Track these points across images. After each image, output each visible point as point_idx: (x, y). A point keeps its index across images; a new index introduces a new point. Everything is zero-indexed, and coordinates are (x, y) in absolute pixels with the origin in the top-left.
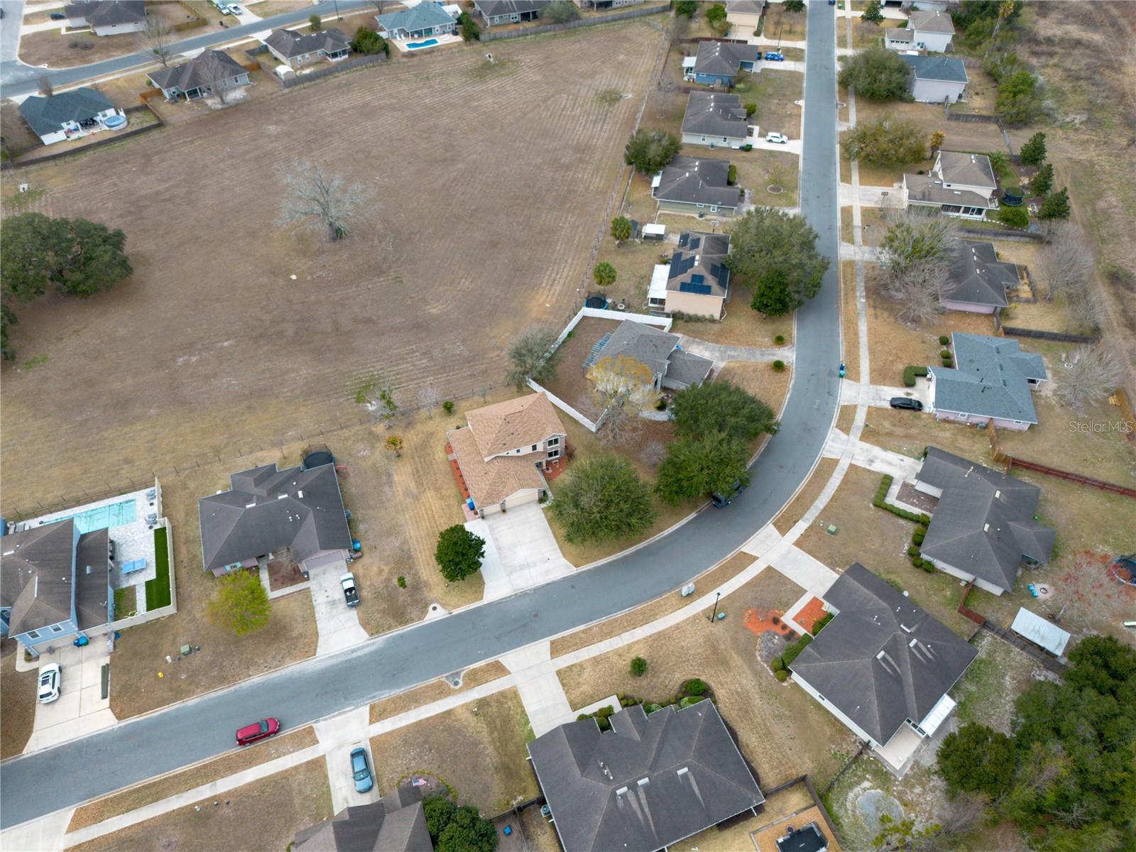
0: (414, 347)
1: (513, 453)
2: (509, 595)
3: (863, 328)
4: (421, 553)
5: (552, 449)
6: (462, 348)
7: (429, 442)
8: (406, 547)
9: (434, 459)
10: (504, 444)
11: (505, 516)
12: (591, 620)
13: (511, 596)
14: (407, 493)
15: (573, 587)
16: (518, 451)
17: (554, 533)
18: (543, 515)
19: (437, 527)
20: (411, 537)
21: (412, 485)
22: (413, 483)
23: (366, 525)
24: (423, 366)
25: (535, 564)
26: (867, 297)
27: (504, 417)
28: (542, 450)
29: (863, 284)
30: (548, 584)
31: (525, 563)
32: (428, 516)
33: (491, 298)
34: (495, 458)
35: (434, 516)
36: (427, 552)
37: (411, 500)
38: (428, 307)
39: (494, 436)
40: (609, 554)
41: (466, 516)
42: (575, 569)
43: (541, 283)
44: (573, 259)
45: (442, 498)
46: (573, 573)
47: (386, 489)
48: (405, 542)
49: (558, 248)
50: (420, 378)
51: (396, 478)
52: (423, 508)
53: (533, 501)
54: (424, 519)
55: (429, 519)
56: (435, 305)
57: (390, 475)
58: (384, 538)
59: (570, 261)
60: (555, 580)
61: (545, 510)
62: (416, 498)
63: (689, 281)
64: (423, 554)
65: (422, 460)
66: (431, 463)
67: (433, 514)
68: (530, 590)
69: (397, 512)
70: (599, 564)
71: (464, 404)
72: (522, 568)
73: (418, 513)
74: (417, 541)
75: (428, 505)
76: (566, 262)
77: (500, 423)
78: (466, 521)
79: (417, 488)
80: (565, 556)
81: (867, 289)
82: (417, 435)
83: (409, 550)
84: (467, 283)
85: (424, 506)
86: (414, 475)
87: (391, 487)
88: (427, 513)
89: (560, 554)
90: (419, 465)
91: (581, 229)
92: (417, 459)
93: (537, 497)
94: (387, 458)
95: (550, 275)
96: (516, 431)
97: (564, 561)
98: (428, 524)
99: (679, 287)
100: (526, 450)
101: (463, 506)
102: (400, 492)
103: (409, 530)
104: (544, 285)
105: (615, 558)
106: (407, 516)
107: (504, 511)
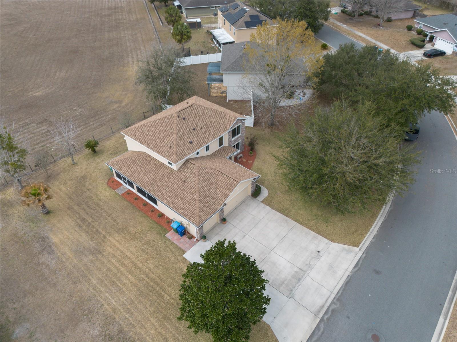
0: (27, 121)
1: (203, 153)
2: (314, 326)
3: (360, 34)
4: (142, 326)
5: (235, 141)
6: (80, 110)
7: (84, 186)
8: (114, 329)
9: (100, 200)
10: (191, 143)
11: (228, 226)
12: (442, 305)
13: (318, 327)
14: (79, 252)
15: (377, 272)
16: (207, 148)
17: (297, 221)
18: (268, 208)
19: (147, 276)
20: (114, 310)
21: (84, 239)
22: (84, 236)
23: (28, 325)
24: (44, 131)
25: (310, 266)
26: (345, 24)
27: (176, 115)
28: (227, 145)
29: (335, 21)
30: (347, 283)
31: (298, 270)
32: (126, 267)
33: (90, 77)
34: (187, 161)
35: (135, 265)
36: (153, 321)
37: (91, 257)
38: (31, 93)
39: (175, 137)
40: (374, 217)
41: (180, 246)
42: (357, 249)
43: (129, 62)
44: (145, 47)
45: (134, 237)
46: (360, 254)
47: (45, 258)
48: (109, 321)
49: (128, 45)
50: (44, 141)
51: (55, 239)
52: (113, 261)
53: (247, 198)
54: (123, 274)
55: (130, 271)
56: (38, 90)
57: (44, 239)
58: (68, 333)
59: (142, 48)
60: (348, 273)
61: (268, 202)
62: (97, 252)
63: (249, 20)
64: (148, 326)
65: (84, 206)
66: (98, 205)
67: (132, 262)
68: (333, 303)
69: (75, 283)
70: (375, 232)
71: (108, 142)
72: (298, 278)
73: (109, 269)
74: (128, 311)
75: (118, 254)
76: (140, 49)
77: (175, 121)
78: (184, 252)
79: (92, 239)
80: (333, 241)
81: (340, 22)
82: (65, 184)
83: (121, 331)
84: (62, 74)
85: (114, 256)
86: (80, 226)
87: (51, 252)
88: (123, 264)
89: (327, 241)
90: (82, 213)
91: (139, 35)
92: (76, 208)
93: (249, 192)
94: (32, 221)
95: (132, 57)
96: (197, 126)
97: (336, 247)
98: (132, 279)
99: (244, 25)
100: (214, 146)
101: (169, 235)
102: (69, 254)
103: (106, 299)
104: (131, 62)
105: (382, 219)
106: (94, 281)
107: (224, 220)
